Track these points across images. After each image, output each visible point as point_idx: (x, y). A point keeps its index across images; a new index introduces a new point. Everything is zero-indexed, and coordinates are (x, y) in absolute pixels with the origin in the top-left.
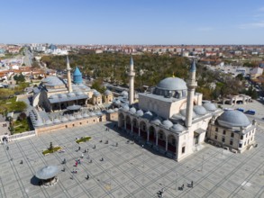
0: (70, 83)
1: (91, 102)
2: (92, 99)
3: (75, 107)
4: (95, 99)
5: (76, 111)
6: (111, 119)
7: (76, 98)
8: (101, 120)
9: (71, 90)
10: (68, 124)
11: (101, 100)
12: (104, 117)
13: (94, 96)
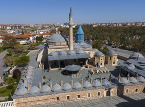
0: (72, 41)
1: (92, 62)
2: (94, 59)
3: (74, 67)
4: (96, 60)
5: (75, 72)
6: (125, 93)
7: (76, 57)
8: (108, 93)
9: (72, 48)
10: (60, 95)
11: (103, 61)
12: (114, 91)
13: (96, 55)
